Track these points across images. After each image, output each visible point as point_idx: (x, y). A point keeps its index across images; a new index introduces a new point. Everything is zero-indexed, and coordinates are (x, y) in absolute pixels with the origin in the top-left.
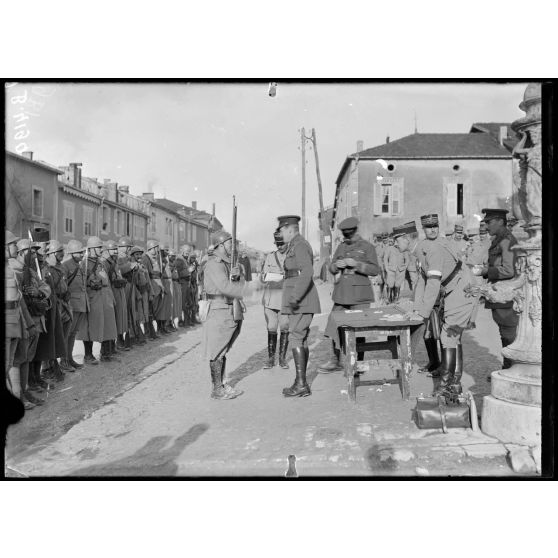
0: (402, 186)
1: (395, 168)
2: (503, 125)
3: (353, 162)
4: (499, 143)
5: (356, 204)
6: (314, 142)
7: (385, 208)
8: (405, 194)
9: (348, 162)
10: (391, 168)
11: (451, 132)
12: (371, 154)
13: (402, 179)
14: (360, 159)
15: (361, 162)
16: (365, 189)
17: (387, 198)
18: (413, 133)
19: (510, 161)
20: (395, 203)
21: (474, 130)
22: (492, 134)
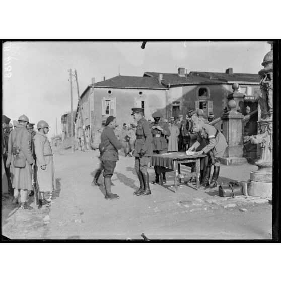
0: (116, 101)
1: (112, 92)
2: (161, 73)
3: (91, 89)
4: (159, 82)
5: (93, 110)
6: (76, 77)
7: (107, 112)
8: (117, 105)
9: (88, 88)
10: (110, 92)
11: (136, 76)
12: (99, 85)
13: (116, 98)
14: (95, 87)
15: (95, 88)
16: (98, 103)
17: (108, 107)
18: (118, 75)
19: (164, 91)
20: (112, 110)
21: (145, 75)
22: (155, 78)
